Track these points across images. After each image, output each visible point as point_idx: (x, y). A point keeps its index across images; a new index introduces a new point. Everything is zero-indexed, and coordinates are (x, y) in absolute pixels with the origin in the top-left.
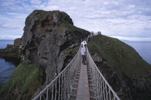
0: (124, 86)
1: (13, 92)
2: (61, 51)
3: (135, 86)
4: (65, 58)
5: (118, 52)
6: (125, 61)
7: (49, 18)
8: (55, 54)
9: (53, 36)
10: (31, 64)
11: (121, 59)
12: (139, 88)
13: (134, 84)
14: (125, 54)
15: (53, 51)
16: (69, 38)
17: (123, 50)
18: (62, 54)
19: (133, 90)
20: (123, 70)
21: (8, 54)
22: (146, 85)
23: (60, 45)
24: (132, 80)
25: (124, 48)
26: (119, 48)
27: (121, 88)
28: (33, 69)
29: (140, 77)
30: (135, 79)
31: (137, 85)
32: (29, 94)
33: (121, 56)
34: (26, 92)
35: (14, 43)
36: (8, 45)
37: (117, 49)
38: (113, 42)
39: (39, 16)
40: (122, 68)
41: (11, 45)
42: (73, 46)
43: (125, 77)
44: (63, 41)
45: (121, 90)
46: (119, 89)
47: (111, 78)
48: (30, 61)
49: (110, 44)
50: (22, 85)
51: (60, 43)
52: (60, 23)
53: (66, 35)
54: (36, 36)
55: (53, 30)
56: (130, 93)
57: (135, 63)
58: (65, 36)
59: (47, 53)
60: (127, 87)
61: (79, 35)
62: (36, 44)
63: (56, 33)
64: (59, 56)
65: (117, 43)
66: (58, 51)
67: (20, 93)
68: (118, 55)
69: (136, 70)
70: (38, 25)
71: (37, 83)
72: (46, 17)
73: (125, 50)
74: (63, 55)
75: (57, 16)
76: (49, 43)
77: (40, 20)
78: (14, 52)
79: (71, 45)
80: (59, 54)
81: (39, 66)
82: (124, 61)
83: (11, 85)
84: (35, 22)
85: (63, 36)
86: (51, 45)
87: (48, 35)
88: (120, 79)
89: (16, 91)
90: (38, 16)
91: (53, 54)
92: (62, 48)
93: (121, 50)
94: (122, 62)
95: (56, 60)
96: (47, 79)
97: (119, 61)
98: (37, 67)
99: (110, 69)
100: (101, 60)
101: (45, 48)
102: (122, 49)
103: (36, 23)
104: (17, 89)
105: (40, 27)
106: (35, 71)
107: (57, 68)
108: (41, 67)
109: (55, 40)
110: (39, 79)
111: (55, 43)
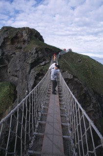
0: (94, 102)
2: (31, 68)
4: (36, 75)
5: (88, 69)
6: (96, 78)
7: (18, 35)
8: (25, 71)
9: (23, 53)
11: (91, 76)
14: (95, 71)
15: (23, 69)
16: (40, 56)
17: (93, 67)
18: (32, 71)
20: (93, 87)
23: (30, 63)
24: (102, 96)
25: (94, 65)
26: (90, 65)
27: (92, 104)
28: (4, 86)
33: (91, 73)
37: (87, 66)
38: (83, 59)
39: (9, 33)
40: (93, 84)
42: (43, 63)
43: (95, 93)
44: (34, 58)
45: (92, 106)
46: (90, 105)
47: (81, 94)
49: (80, 61)
51: (31, 60)
52: (30, 40)
53: (37, 52)
54: (6, 53)
55: (23, 47)
58: (35, 54)
59: (17, 71)
60: (97, 103)
61: (50, 52)
62: (6, 62)
63: (26, 50)
64: (29, 74)
65: (87, 60)
66: (28, 69)
68: (89, 72)
70: (7, 42)
71: (8, 101)
72: (15, 34)
73: (95, 67)
74: (34, 72)
75: (27, 33)
76: (20, 61)
77: (10, 37)
79: (42, 62)
80: (30, 71)
81: (10, 84)
84: (4, 39)
86: (21, 63)
87: (18, 52)
88: (91, 95)
90: (7, 33)
92: (33, 65)
94: (93, 79)
95: (26, 77)
96: (18, 96)
97: (89, 78)
98: (7, 85)
99: (80, 86)
100: (72, 77)
101: (15, 66)
103: (6, 40)
105: (9, 44)
106: (6, 89)
107: (27, 85)
108: (12, 85)
109: (25, 57)
110: (10, 97)
111: (25, 61)
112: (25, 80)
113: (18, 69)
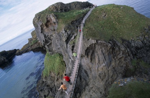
0: (123, 49)
1: (51, 75)
2: (67, 44)
3: (134, 46)
4: (72, 48)
5: (114, 20)
7: (48, 19)
10: (52, 54)
11: (118, 27)
12: (137, 46)
13: (133, 44)
14: (121, 20)
15: (62, 46)
16: (69, 33)
17: (118, 17)
18: (68, 46)
19: (132, 49)
20: (121, 36)
21: (33, 46)
22: (144, 41)
23: (65, 41)
24: (130, 42)
25: (119, 14)
26: (115, 15)
28: (56, 57)
29: (137, 37)
30: (133, 40)
31: (135, 44)
32: (60, 75)
33: (117, 23)
34: (59, 74)
35: (32, 36)
36: (29, 39)
37: (113, 18)
38: (108, 11)
39: (41, 20)
40: (120, 34)
41: (31, 38)
42: (73, 37)
44: (66, 37)
45: (121, 53)
48: (51, 53)
50: (54, 70)
51: (64, 39)
53: (66, 31)
55: (56, 29)
56: (130, 53)
57: (131, 25)
58: (65, 33)
60: (127, 49)
61: (76, 23)
62: (49, 41)
63: (58, 31)
64: (67, 48)
65: (112, 11)
66: (65, 45)
67: (55, 75)
68: (115, 24)
69: (133, 31)
71: (62, 67)
72: (46, 20)
73: (120, 15)
74: (70, 46)
75: (53, 16)
76: (58, 40)
77: (44, 24)
78: (36, 43)
79: (72, 36)
80: (67, 46)
81: (58, 55)
82: (121, 27)
83: (47, 71)
84: (41, 26)
85: (64, 33)
86: (59, 42)
87: (54, 34)
88: (119, 44)
89: (53, 74)
90: (41, 21)
91: (63, 48)
92: (67, 41)
93: (116, 17)
94: (120, 29)
95: (66, 51)
96: (66, 64)
97: (116, 29)
98: (58, 56)
101: (57, 45)
102: (117, 15)
103: (42, 27)
104: (52, 73)
105: (46, 28)
106: (58, 59)
107: (69, 56)
108: (60, 55)
109: (60, 37)
110: (62, 64)
111: (61, 39)
112: (66, 53)
113: (59, 47)
